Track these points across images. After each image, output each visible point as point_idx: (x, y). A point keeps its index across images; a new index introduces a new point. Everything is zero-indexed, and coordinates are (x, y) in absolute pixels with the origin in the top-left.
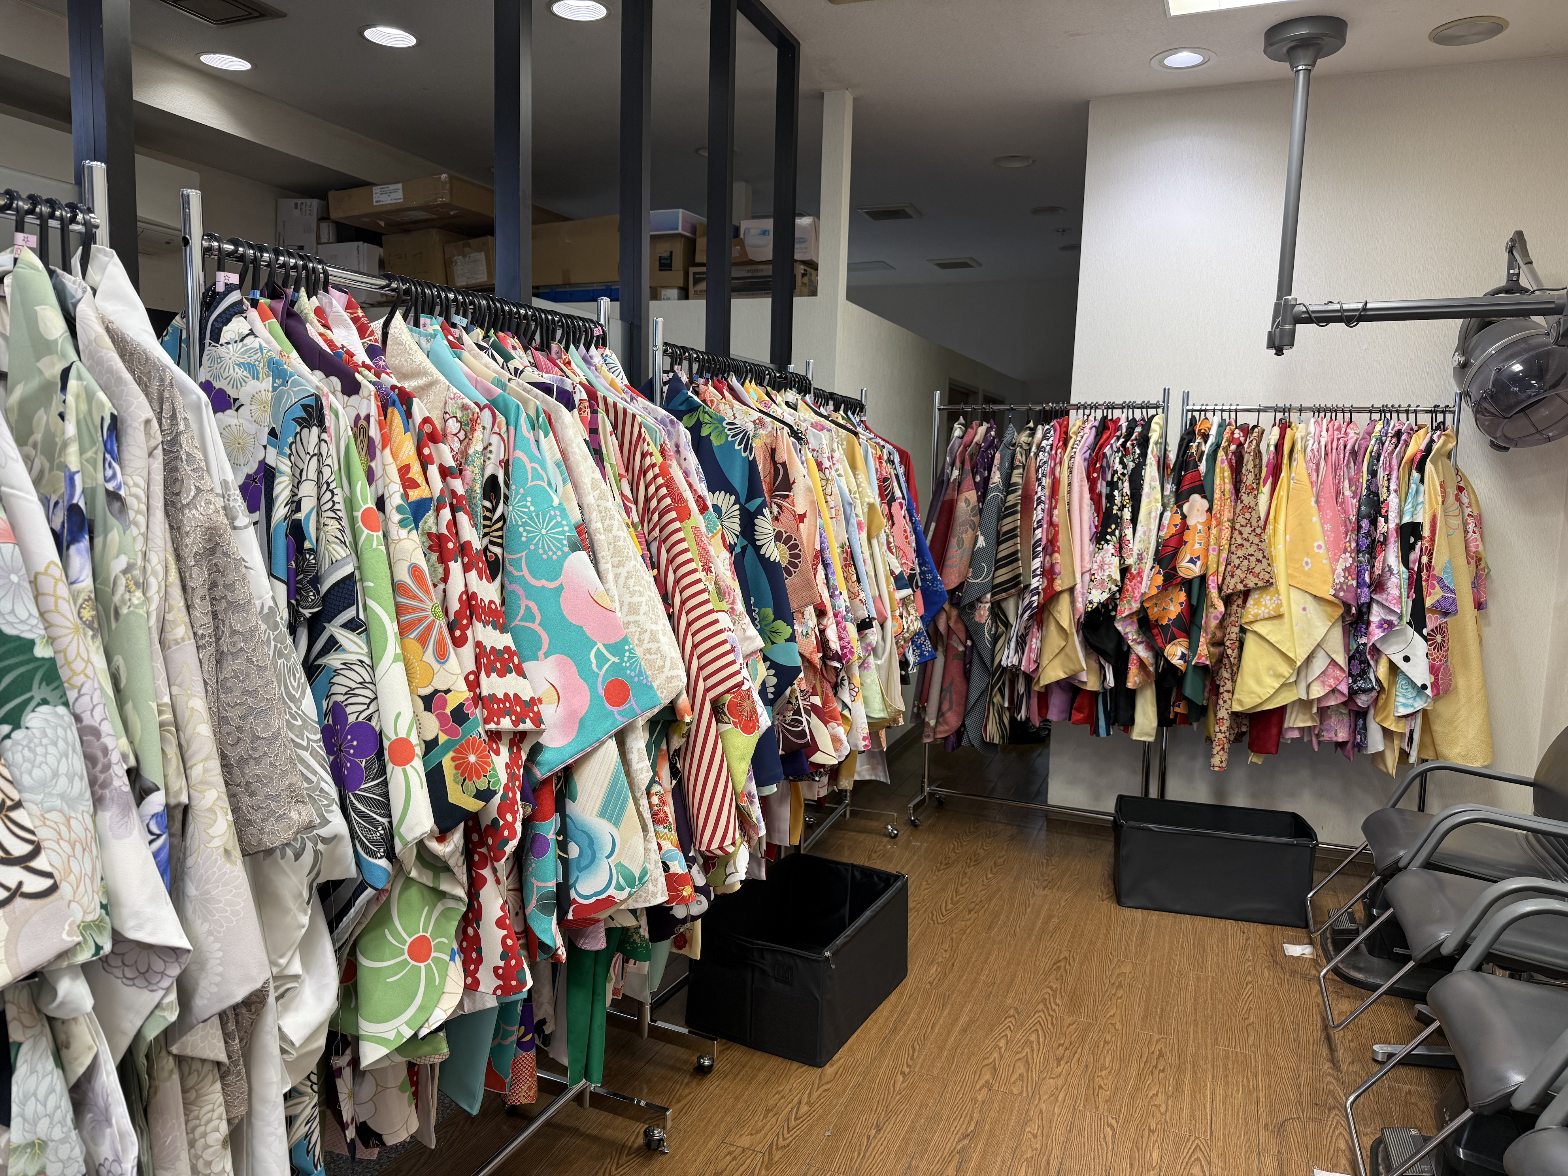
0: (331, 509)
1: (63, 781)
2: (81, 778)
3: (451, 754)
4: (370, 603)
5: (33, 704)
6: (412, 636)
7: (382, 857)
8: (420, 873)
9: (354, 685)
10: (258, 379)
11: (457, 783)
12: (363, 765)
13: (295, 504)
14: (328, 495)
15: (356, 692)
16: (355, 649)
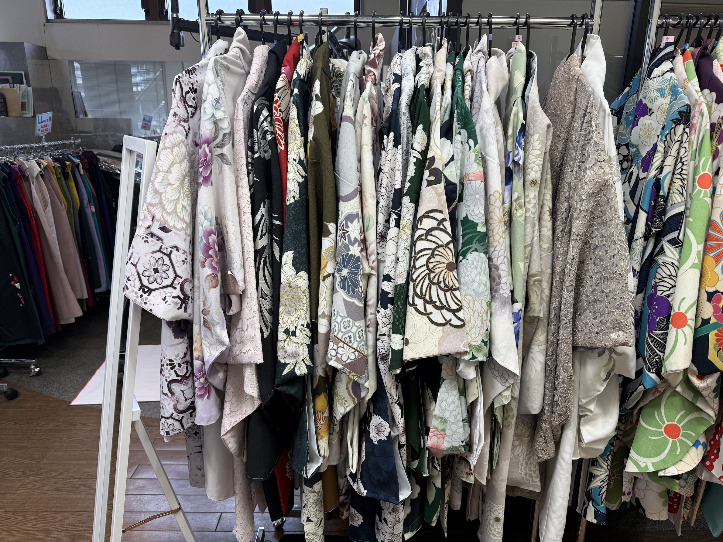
0: (680, 174)
1: (476, 285)
2: (485, 285)
3: (716, 331)
4: (688, 231)
5: (471, 250)
6: (711, 255)
7: (653, 373)
8: (684, 391)
9: (665, 275)
10: (664, 97)
11: (716, 350)
12: (657, 320)
13: (661, 169)
14: (680, 165)
15: (665, 279)
16: (671, 255)
